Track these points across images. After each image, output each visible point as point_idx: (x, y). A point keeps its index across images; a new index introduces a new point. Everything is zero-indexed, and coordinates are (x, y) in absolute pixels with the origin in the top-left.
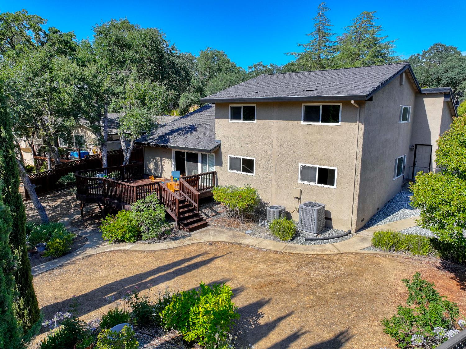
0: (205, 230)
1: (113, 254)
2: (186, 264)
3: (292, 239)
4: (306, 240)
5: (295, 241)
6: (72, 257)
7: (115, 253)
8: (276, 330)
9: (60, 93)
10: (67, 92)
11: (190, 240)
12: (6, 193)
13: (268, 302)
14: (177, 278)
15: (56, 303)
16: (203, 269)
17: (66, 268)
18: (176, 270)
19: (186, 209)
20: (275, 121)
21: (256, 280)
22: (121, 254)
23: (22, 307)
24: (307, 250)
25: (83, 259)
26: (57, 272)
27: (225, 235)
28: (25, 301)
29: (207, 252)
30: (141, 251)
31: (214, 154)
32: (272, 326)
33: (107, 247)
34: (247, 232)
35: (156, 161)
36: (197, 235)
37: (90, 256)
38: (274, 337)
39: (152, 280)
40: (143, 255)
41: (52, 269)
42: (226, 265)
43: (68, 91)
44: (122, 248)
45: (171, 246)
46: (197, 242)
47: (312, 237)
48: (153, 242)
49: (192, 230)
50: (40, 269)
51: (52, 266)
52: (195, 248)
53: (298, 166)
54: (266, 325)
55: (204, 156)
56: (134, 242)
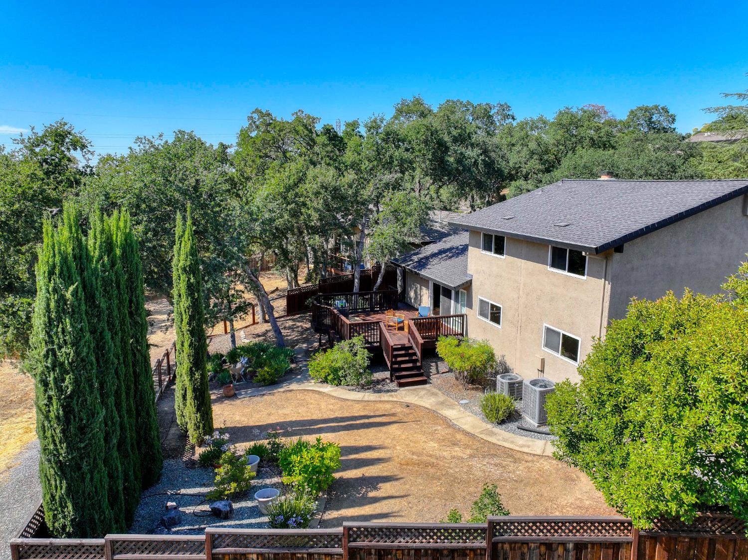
0: (418, 389)
1: (310, 394)
2: (362, 421)
3: (502, 422)
4: (518, 428)
5: (504, 426)
6: (276, 389)
7: (313, 393)
8: (377, 505)
9: (308, 209)
10: (314, 208)
11: (391, 396)
12: (192, 327)
13: (397, 479)
14: (342, 433)
15: (236, 427)
16: (373, 430)
17: (265, 397)
18: (348, 425)
19: (407, 358)
20: (523, 261)
21: (410, 456)
22: (317, 396)
23: (198, 420)
24: (504, 440)
25: (284, 392)
26: (258, 399)
27: (433, 399)
28: (201, 416)
29: (396, 414)
30: (335, 397)
31: (465, 292)
32: (376, 500)
33: (311, 385)
34: (462, 402)
35: (416, 288)
36: (404, 392)
37: (291, 391)
38: (367, 510)
39: (320, 428)
40: (333, 401)
41: (255, 396)
42: (398, 433)
43: (316, 206)
44: (321, 390)
45: (366, 399)
46: (395, 399)
47: (532, 428)
48: (353, 390)
49: (401, 385)
50: (246, 393)
51: (256, 393)
52: (388, 406)
53: (542, 326)
54: (371, 498)
55: (457, 293)
56: (337, 385)
